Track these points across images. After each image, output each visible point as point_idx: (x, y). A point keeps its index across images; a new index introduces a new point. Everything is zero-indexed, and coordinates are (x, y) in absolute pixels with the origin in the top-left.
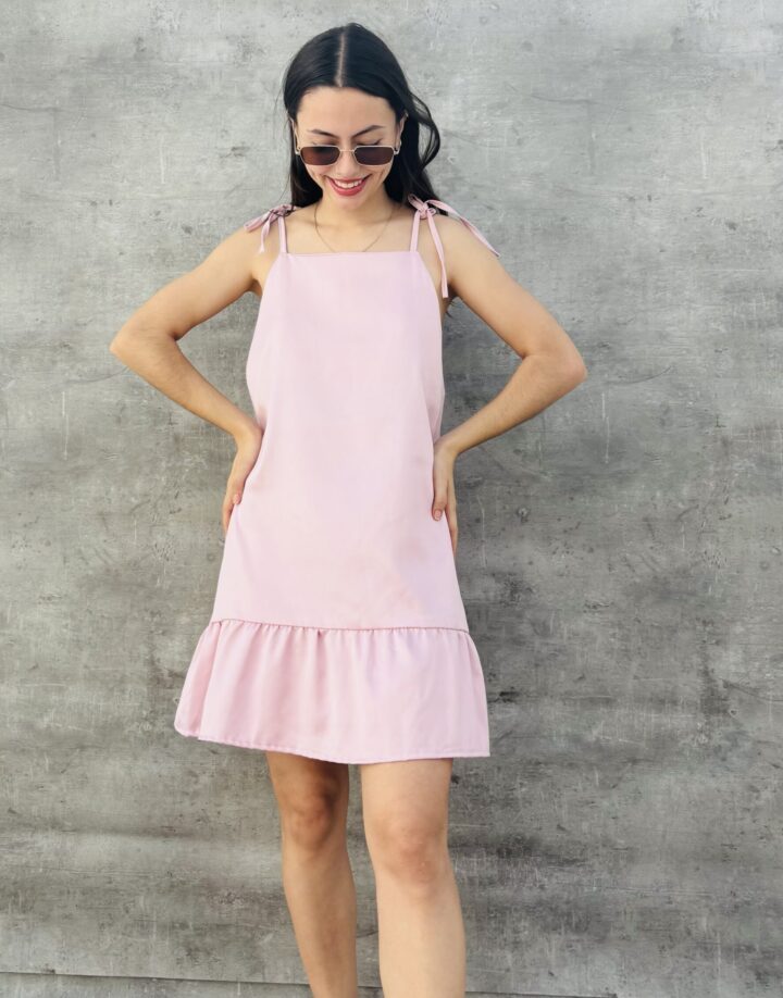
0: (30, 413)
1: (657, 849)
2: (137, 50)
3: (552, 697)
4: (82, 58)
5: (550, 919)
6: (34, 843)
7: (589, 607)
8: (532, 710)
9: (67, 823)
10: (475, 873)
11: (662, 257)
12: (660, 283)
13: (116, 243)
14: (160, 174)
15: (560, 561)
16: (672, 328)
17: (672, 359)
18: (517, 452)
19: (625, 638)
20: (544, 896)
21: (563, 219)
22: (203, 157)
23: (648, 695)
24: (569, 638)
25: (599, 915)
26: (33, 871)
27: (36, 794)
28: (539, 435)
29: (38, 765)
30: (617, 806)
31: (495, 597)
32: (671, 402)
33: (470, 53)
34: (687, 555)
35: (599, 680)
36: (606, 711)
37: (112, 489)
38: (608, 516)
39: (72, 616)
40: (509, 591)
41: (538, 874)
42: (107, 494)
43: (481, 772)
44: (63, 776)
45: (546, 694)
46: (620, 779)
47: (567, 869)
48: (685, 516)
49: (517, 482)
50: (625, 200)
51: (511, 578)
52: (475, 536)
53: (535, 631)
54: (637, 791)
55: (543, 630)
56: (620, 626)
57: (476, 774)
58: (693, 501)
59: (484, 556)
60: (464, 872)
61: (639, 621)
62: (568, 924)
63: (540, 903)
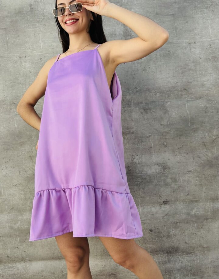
0: (5, 126)
1: (216, 246)
2: (31, 8)
3: (179, 201)
4: (13, 12)
5: (185, 273)
6: (16, 266)
7: (188, 172)
8: (173, 206)
9: (26, 259)
10: (160, 260)
11: (201, 61)
12: (201, 69)
13: (28, 69)
14: (41, 46)
15: (178, 158)
16: (206, 82)
17: (206, 92)
18: (161, 125)
19: (200, 181)
20: (183, 265)
21: (169, 51)
22: (54, 40)
23: (209, 198)
24: (183, 182)
25: (201, 269)
26: (16, 276)
27: (16, 250)
28: (168, 119)
29: (15, 240)
30: (203, 234)
31: (159, 171)
32: (208, 105)
33: (135, 2)
34: (217, 152)
35: (193, 194)
36: (196, 204)
37: (33, 148)
38: (192, 143)
39: (23, 190)
40: (163, 169)
41: (180, 258)
42: (31, 150)
43: (159, 228)
44: (24, 243)
45: (177, 201)
46: (203, 225)
47: (189, 255)
48: (215, 141)
49: (162, 134)
50: (188, 44)
51: (163, 165)
52: (151, 153)
53: (172, 181)
54: (209, 229)
55: (175, 180)
56: (199, 177)
57: (158, 228)
58: (217, 135)
59: (154, 159)
60: (157, 260)
61: (204, 175)
62: (191, 273)
63: (182, 268)
